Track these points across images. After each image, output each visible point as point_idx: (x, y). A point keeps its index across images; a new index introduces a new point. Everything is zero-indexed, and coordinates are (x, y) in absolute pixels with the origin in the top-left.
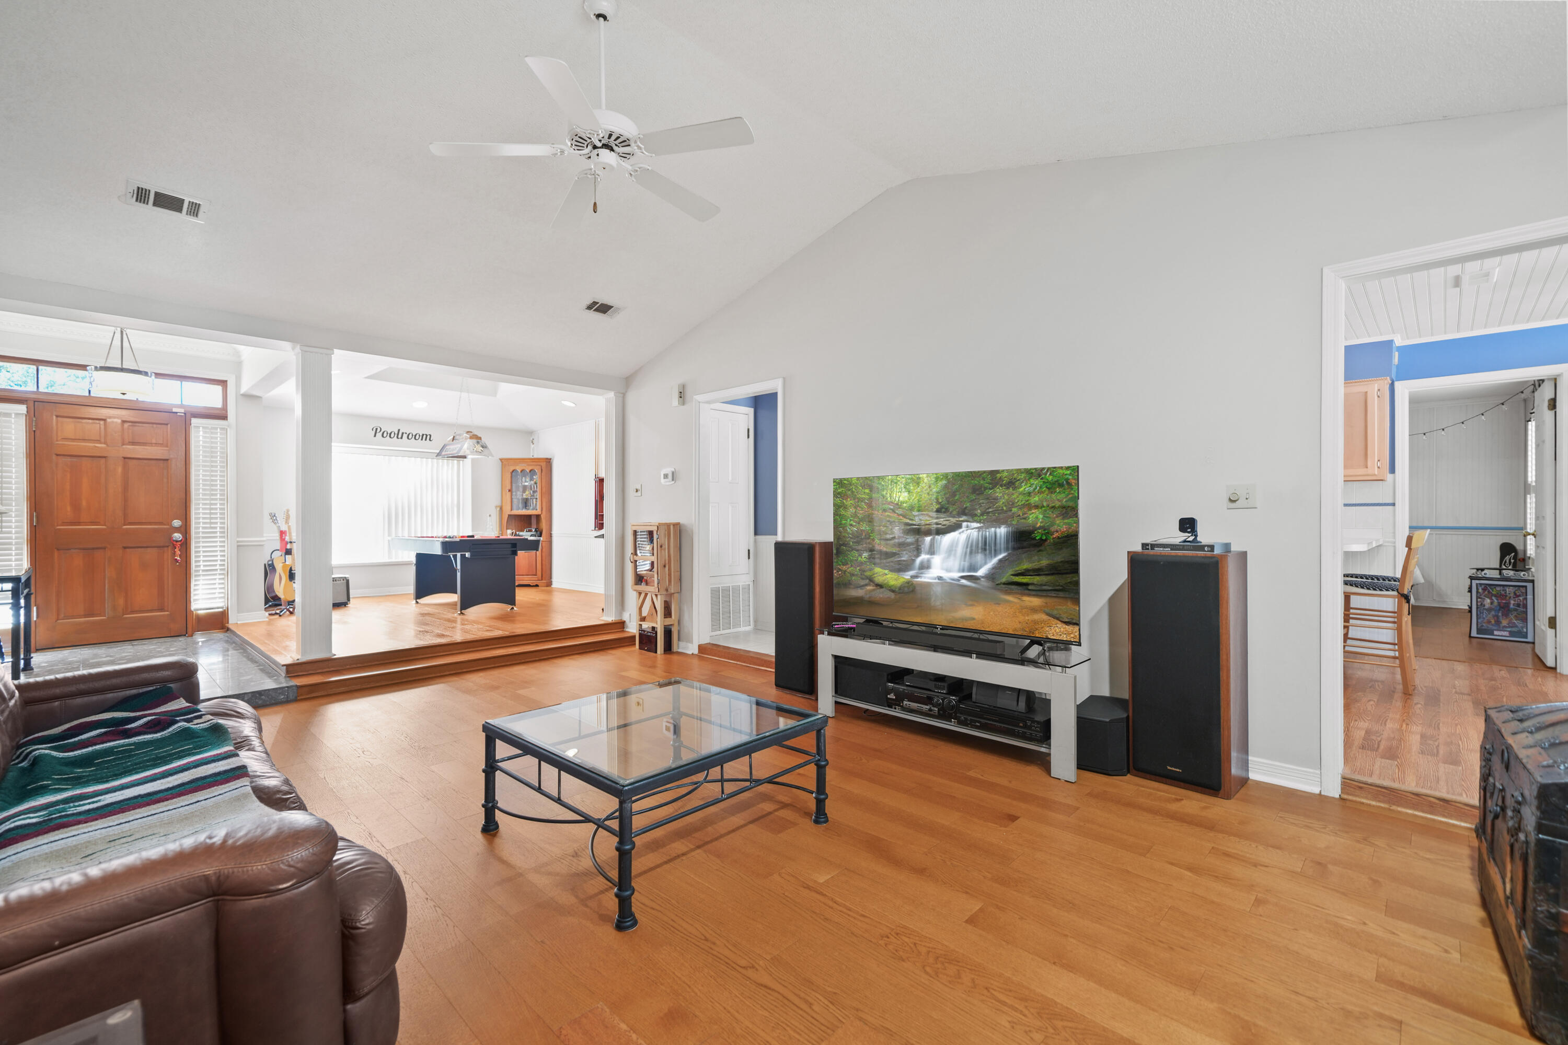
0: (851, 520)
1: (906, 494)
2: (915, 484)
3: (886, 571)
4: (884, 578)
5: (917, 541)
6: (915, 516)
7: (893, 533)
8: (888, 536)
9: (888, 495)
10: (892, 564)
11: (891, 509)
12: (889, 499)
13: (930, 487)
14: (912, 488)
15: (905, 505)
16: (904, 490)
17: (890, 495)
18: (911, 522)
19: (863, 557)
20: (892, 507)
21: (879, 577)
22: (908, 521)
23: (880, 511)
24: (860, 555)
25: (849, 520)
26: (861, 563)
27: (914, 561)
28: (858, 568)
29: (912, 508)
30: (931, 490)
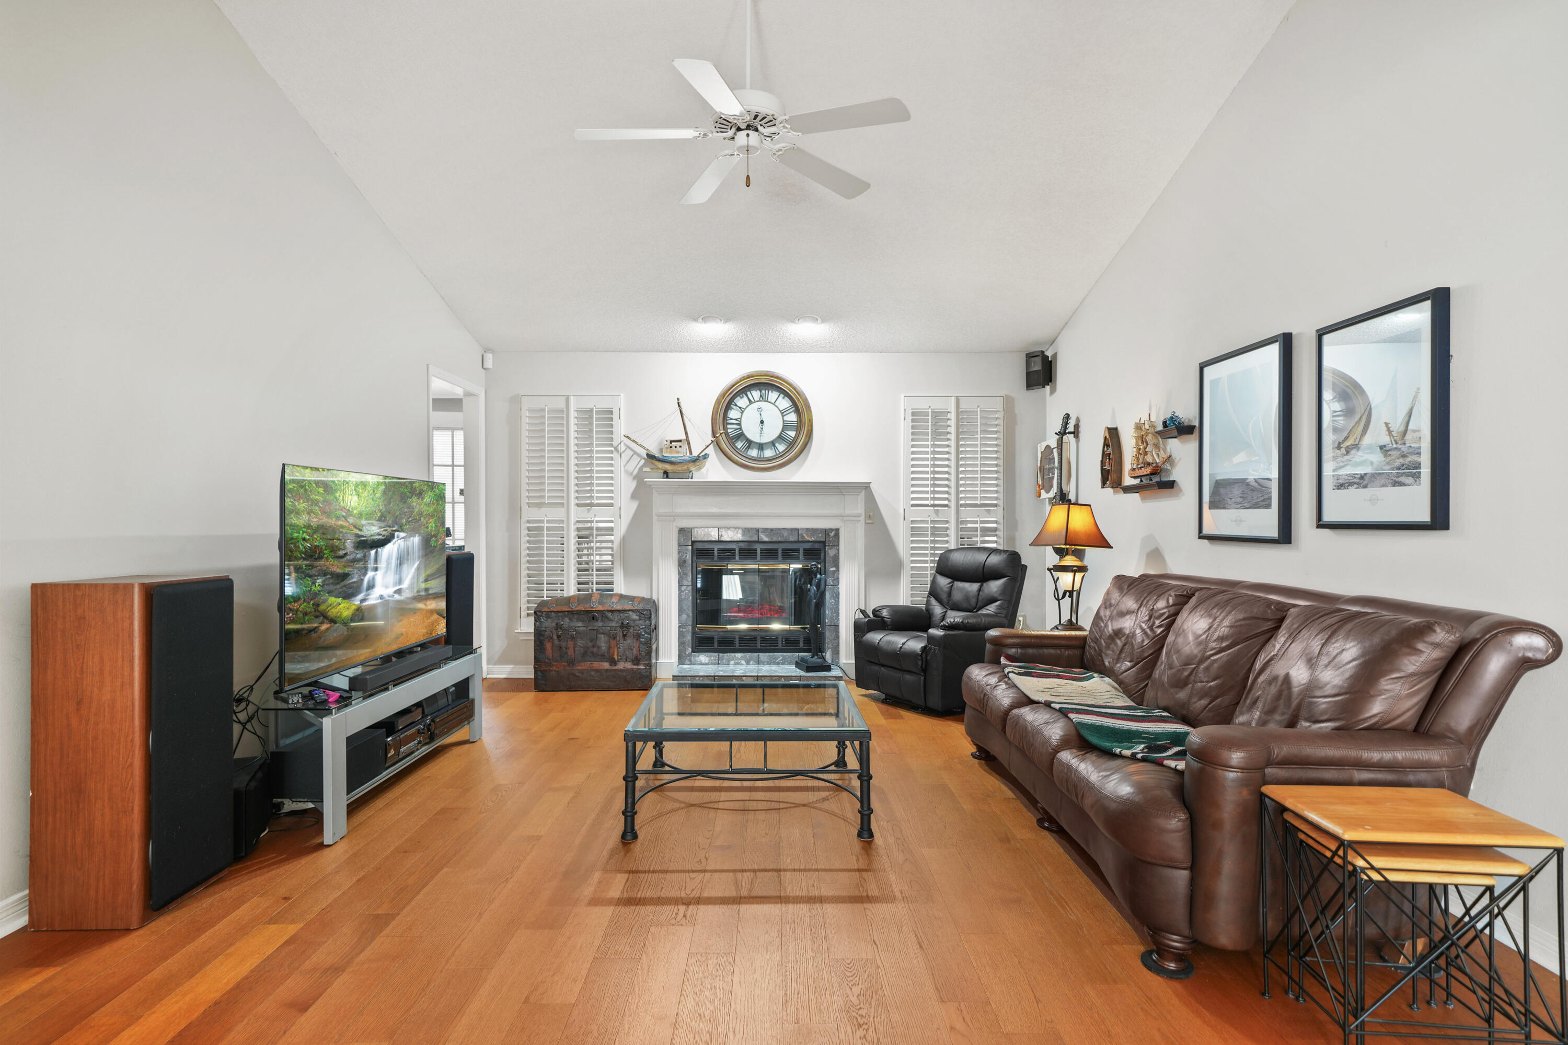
0: (304, 532)
1: (356, 498)
2: (363, 487)
3: (340, 600)
4: (337, 610)
5: (365, 556)
6: (363, 526)
7: (345, 548)
8: (341, 553)
9: (341, 498)
10: (344, 589)
11: (343, 516)
12: (342, 503)
13: (374, 491)
14: (361, 491)
15: (355, 512)
16: (354, 493)
17: (343, 497)
18: (360, 533)
19: (317, 584)
20: (344, 514)
21: (333, 610)
22: (358, 532)
23: (334, 519)
24: (314, 583)
25: (301, 532)
26: (316, 595)
27: (362, 580)
28: (312, 602)
29: (360, 515)
30: (375, 495)
